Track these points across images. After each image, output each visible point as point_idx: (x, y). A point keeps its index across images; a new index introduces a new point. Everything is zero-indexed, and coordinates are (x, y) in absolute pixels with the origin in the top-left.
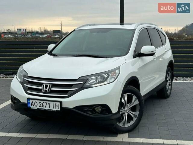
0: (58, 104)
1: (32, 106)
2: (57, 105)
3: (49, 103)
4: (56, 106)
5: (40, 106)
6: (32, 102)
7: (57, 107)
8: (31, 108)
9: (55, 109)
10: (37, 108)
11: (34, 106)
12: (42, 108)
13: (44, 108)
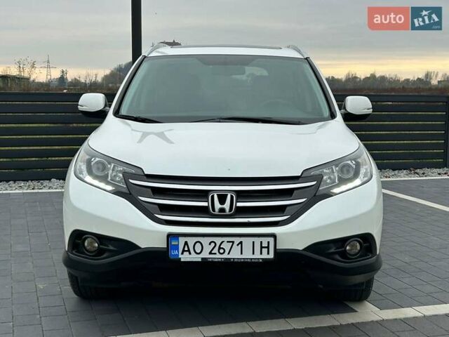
0: (268, 242)
1: (186, 253)
2: (265, 245)
4: (262, 248)
5: (210, 253)
6: (186, 243)
7: (265, 251)
8: (182, 260)
9: (257, 256)
10: (202, 259)
11: (190, 253)
12: (218, 256)
13: (225, 256)
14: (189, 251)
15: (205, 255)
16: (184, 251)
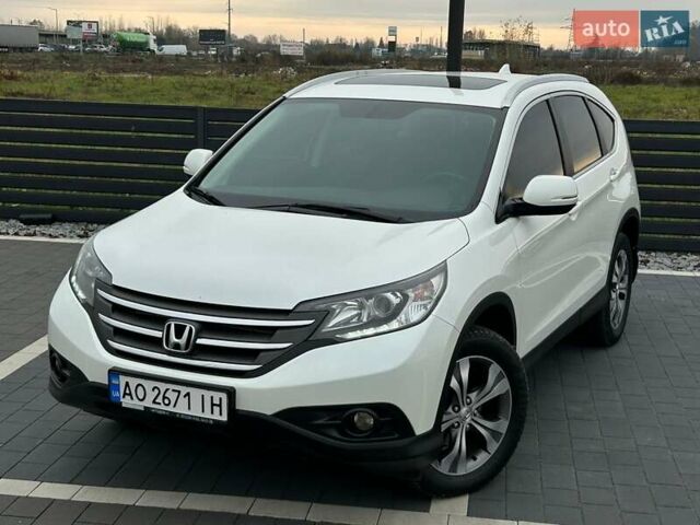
0: (221, 399)
1: (128, 397)
2: (216, 401)
3: (188, 394)
4: (213, 405)
5: (154, 402)
6: (127, 384)
7: (216, 409)
8: (124, 405)
9: (207, 415)
10: (145, 407)
11: (132, 398)
12: (162, 407)
13: (170, 409)
14: (130, 394)
15: (148, 403)
16: (125, 394)
